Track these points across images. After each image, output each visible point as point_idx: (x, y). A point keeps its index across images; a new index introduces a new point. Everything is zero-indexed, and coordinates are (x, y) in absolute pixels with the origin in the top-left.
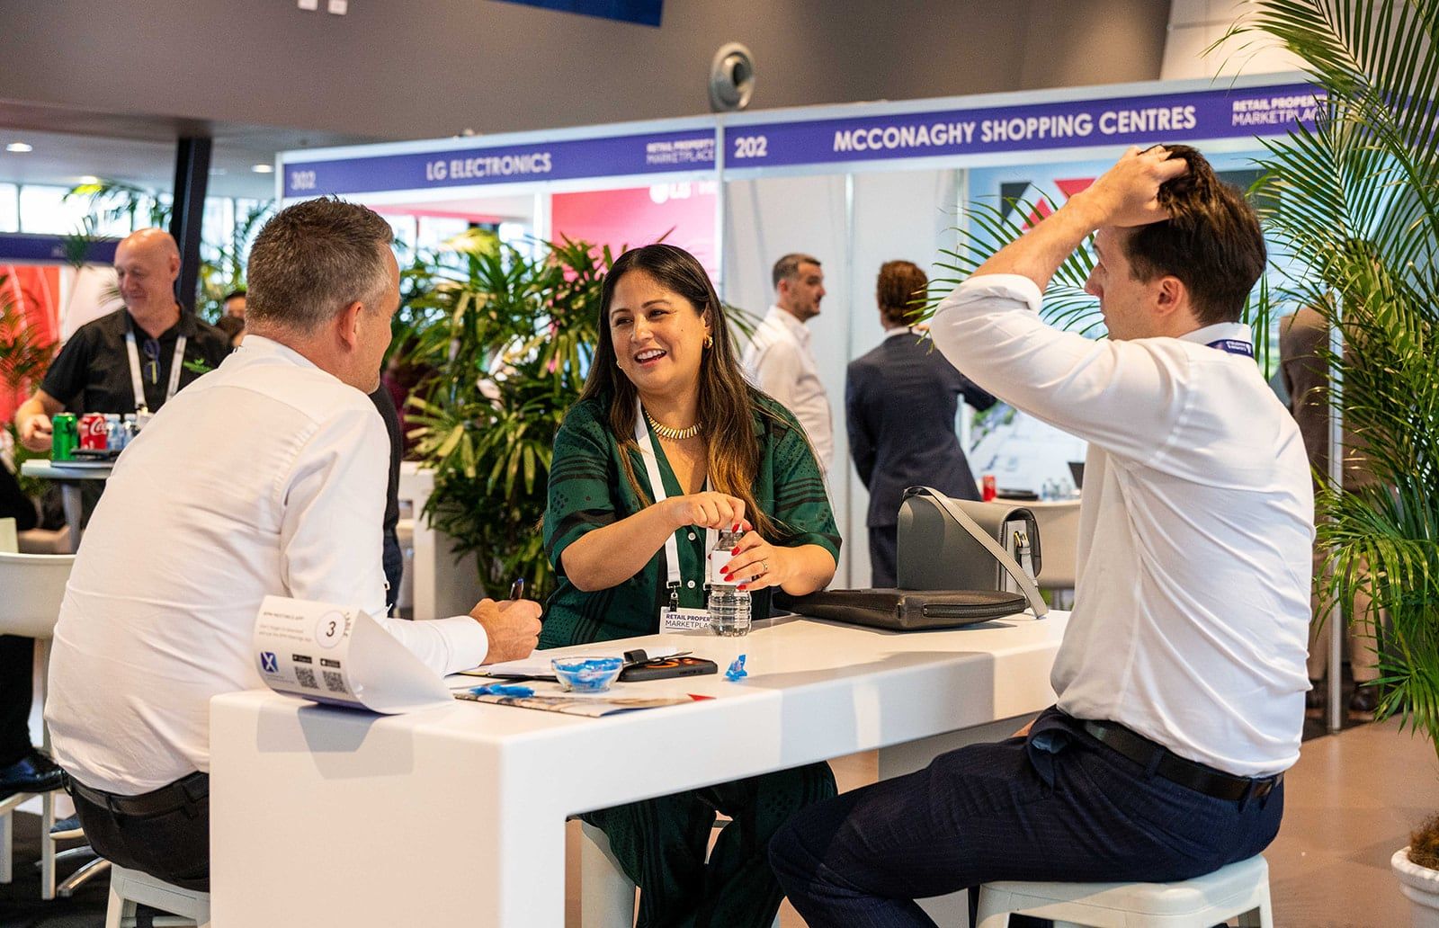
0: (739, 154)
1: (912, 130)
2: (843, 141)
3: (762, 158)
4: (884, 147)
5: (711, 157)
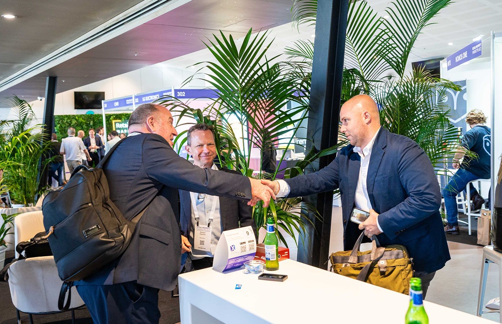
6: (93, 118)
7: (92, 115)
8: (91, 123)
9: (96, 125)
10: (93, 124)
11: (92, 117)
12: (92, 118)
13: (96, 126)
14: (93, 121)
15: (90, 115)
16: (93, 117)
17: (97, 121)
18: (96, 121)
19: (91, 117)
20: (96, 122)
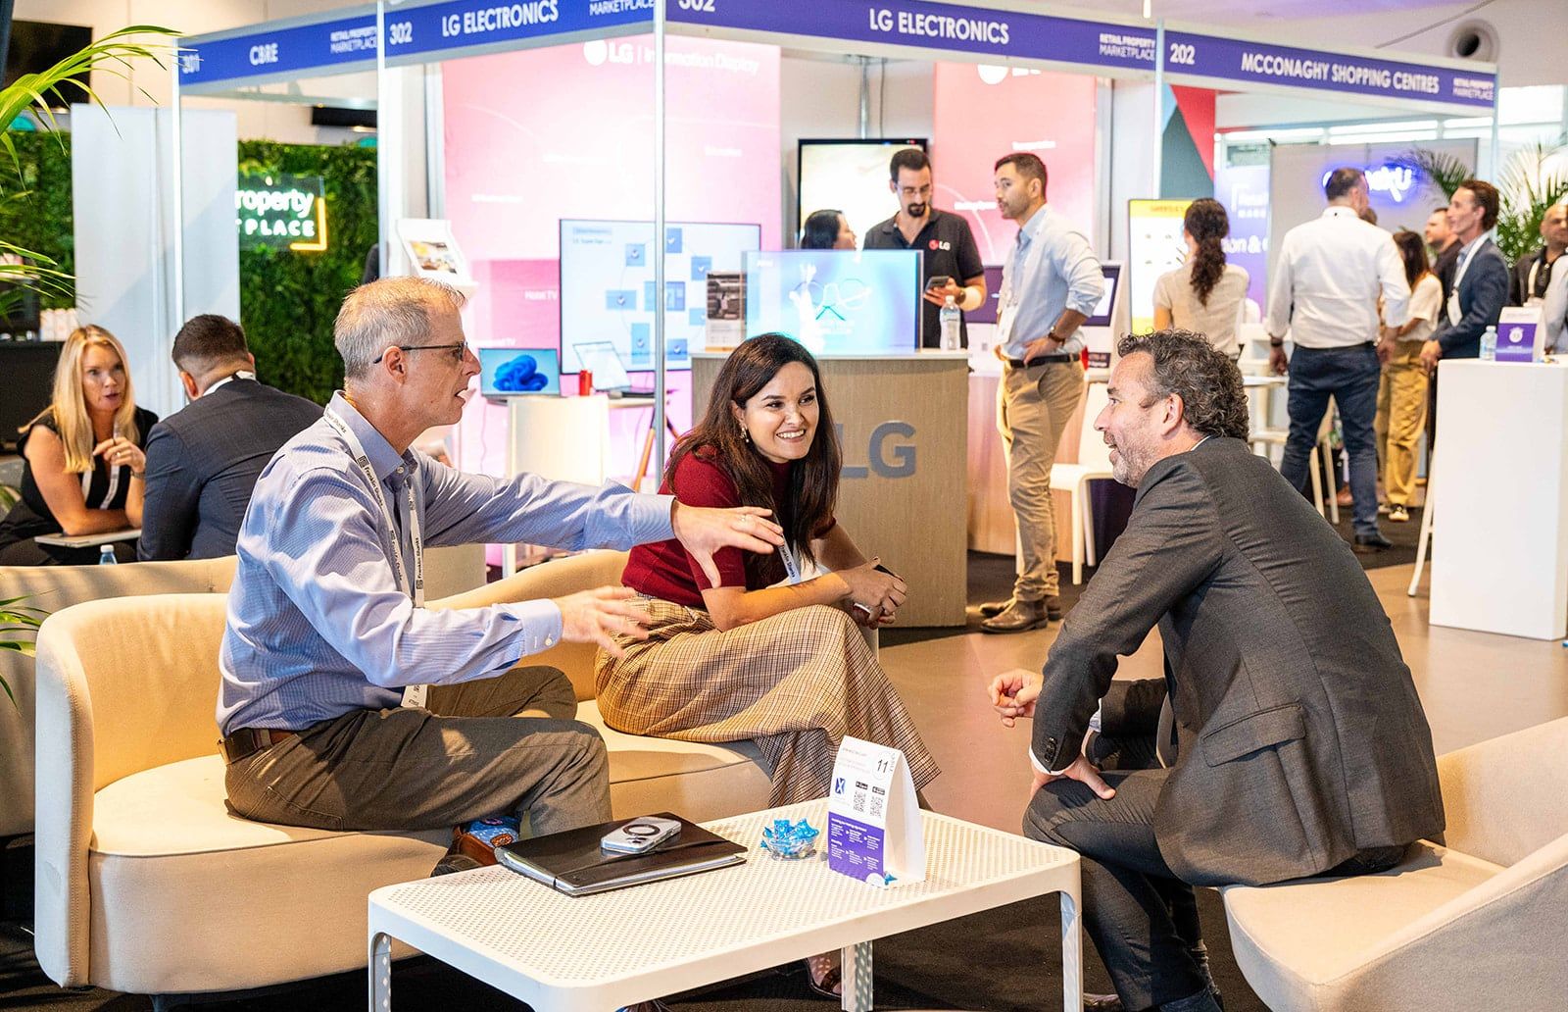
0: (1173, 59)
1: (1292, 61)
2: (1249, 62)
3: (1190, 65)
4: (1274, 73)
5: (1152, 58)
6: (39, 149)
7: (33, 137)
8: (26, 172)
9: (52, 183)
10: (38, 177)
11: (31, 143)
12: (32, 148)
13: (51, 188)
14: (38, 166)
15: (21, 134)
16: (38, 144)
17: (55, 164)
18: (49, 163)
19: (26, 144)
20: (50, 172)
